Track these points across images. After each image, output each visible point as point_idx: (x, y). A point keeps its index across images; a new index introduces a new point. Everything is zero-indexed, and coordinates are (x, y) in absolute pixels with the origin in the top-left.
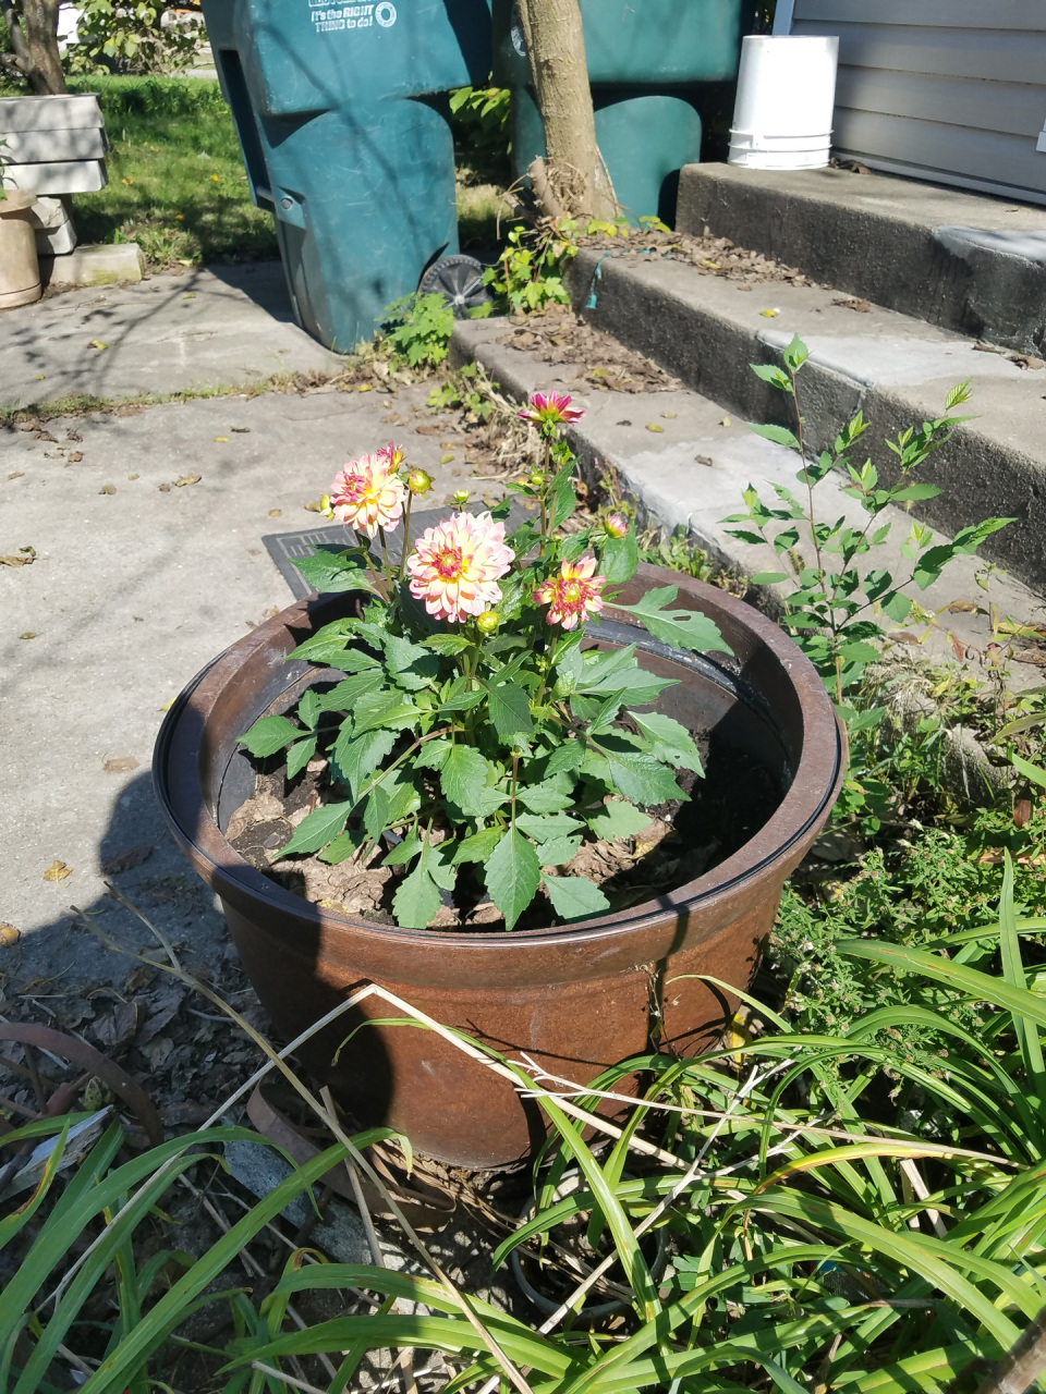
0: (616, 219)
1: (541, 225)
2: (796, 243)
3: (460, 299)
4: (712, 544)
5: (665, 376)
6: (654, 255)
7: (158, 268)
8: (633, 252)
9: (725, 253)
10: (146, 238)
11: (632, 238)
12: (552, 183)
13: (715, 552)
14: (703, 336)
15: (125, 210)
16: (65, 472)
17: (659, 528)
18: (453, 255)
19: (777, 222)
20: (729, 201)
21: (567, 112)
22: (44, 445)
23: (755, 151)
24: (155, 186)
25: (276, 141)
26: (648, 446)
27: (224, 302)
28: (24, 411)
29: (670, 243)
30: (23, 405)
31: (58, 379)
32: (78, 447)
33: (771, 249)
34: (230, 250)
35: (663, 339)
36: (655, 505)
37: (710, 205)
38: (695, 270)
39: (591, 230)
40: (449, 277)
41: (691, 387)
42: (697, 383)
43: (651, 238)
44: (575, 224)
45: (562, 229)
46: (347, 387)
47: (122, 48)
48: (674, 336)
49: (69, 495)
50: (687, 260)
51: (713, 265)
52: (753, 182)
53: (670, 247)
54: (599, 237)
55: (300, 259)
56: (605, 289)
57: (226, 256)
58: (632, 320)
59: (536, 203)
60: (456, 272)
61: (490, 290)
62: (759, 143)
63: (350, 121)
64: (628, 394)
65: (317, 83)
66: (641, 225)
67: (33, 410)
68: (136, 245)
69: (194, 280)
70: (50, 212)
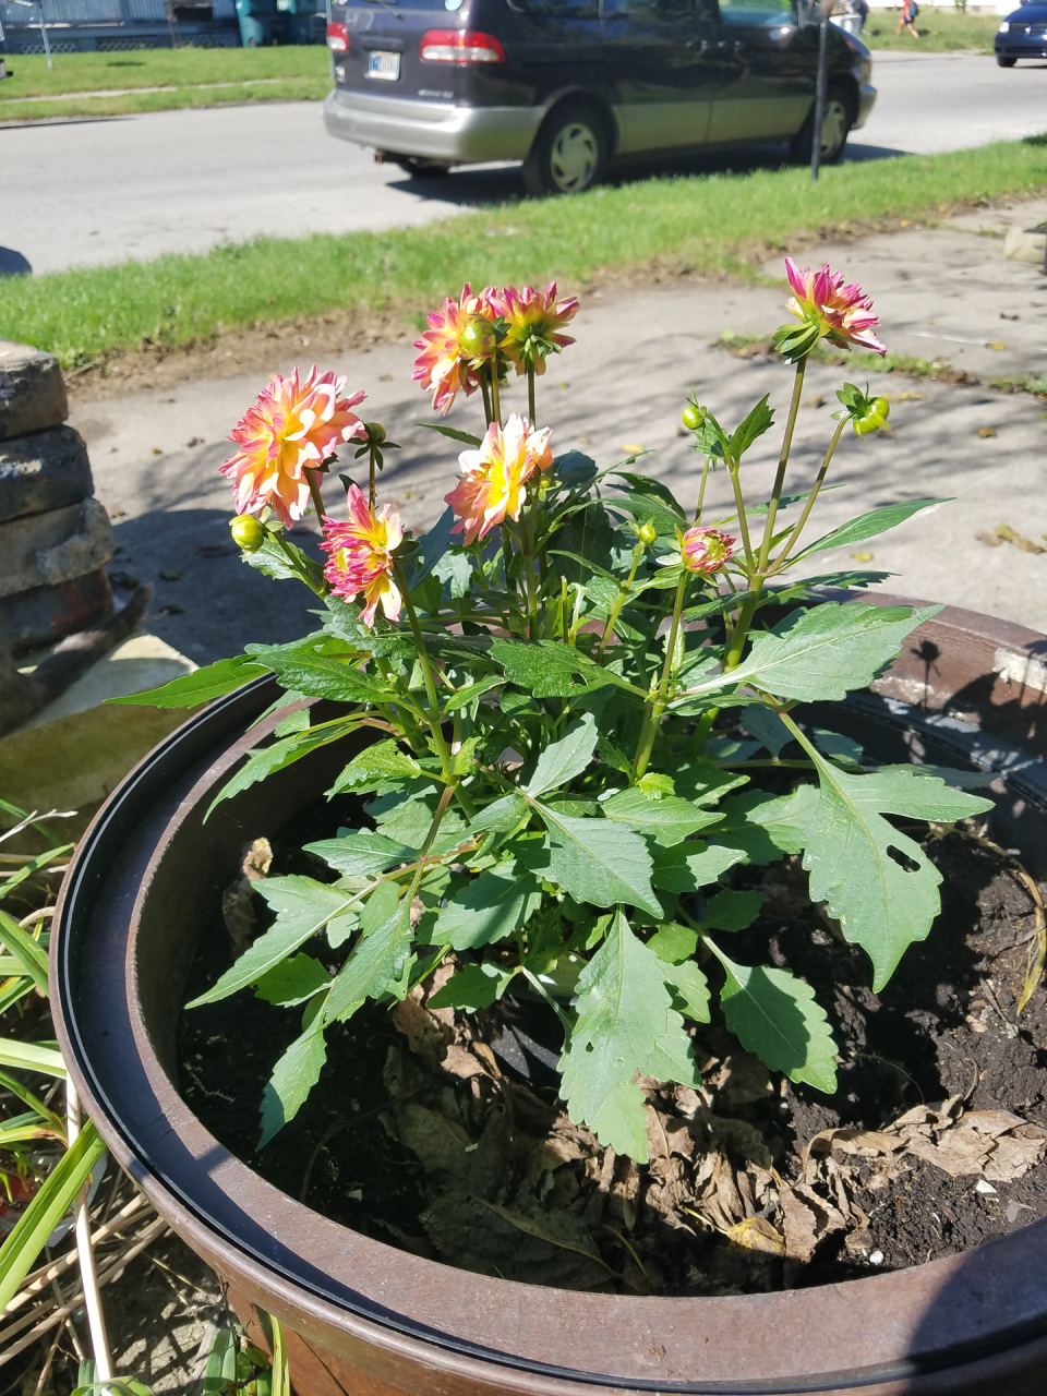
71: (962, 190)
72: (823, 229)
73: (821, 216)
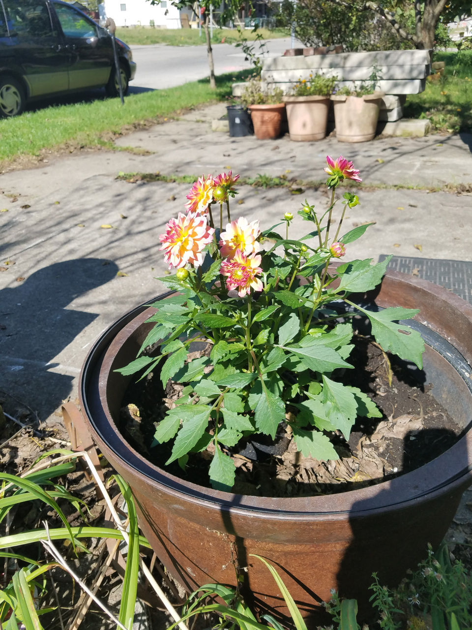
24: (456, 96)
27: (454, 149)
69: (449, 138)
70: (391, 102)
71: (183, 104)
72: (134, 124)
73: (132, 118)
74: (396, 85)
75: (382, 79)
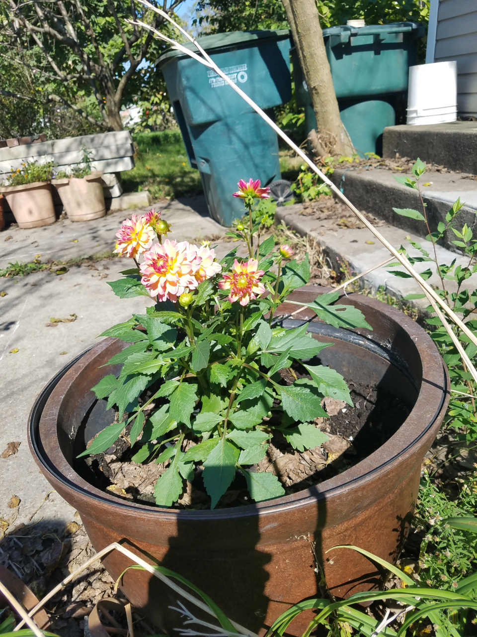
0: (354, 155)
1: (316, 161)
2: (441, 154)
3: (281, 199)
4: (398, 293)
5: (377, 220)
6: (371, 167)
7: (156, 201)
8: (361, 167)
9: (406, 163)
10: (152, 189)
11: (360, 162)
12: (320, 141)
13: (400, 298)
14: (394, 199)
15: (145, 179)
16: (98, 282)
17: (370, 288)
18: (278, 180)
19: (431, 145)
20: (407, 140)
21: (325, 108)
22: (93, 272)
23: (419, 117)
24: (157, 169)
25: (196, 136)
26: (366, 250)
27: (180, 212)
28: (87, 259)
29: (379, 162)
30: (86, 257)
31: (104, 246)
32: (107, 272)
33: (429, 159)
34: (187, 192)
35: (375, 204)
36: (368, 277)
37: (398, 143)
38: (391, 171)
39: (341, 160)
40: (276, 190)
41: (390, 224)
42: (393, 222)
43: (370, 161)
44: (332, 159)
45: (326, 161)
46: (228, 240)
47: (155, 121)
48: (380, 201)
49: (98, 292)
50: (387, 168)
51: (399, 168)
52: (418, 130)
53: (379, 164)
54: (344, 163)
55: (210, 189)
56: (347, 185)
57: (185, 194)
58: (360, 197)
59: (313, 151)
60: (279, 188)
61: (294, 193)
62: (420, 113)
63: (227, 125)
64: (358, 230)
65: (211, 109)
66: (365, 157)
67: (90, 258)
68: (147, 192)
69: (169, 205)
70: (110, 179)
74: (108, 165)
75: (94, 160)
